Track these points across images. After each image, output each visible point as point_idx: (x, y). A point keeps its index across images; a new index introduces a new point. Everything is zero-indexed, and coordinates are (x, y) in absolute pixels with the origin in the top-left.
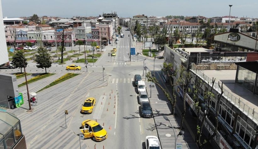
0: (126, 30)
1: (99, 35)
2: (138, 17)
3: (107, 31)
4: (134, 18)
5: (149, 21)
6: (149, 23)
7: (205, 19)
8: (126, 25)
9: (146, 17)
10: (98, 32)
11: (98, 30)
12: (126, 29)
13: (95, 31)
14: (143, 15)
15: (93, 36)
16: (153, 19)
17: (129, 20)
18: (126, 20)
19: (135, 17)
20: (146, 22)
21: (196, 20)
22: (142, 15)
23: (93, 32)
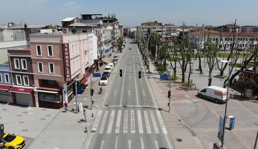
0: (131, 43)
1: (31, 69)
2: (149, 24)
3: (56, 56)
4: (142, 26)
5: (164, 30)
6: (164, 33)
7: (239, 28)
8: (131, 36)
9: (160, 24)
10: (29, 59)
11: (28, 52)
12: (132, 41)
13: (20, 58)
14: (156, 22)
15: (14, 75)
16: (170, 28)
17: (135, 29)
18: (132, 31)
19: (145, 25)
20: (160, 31)
21: (226, 29)
22: (153, 22)
23: (12, 58)
